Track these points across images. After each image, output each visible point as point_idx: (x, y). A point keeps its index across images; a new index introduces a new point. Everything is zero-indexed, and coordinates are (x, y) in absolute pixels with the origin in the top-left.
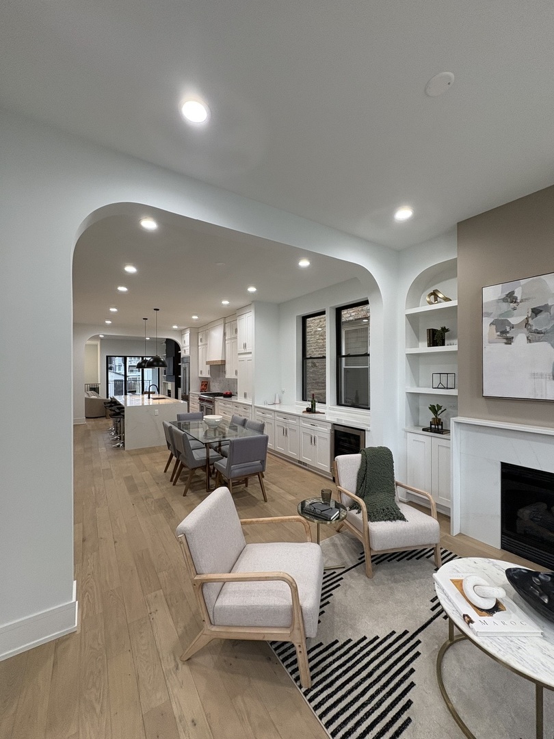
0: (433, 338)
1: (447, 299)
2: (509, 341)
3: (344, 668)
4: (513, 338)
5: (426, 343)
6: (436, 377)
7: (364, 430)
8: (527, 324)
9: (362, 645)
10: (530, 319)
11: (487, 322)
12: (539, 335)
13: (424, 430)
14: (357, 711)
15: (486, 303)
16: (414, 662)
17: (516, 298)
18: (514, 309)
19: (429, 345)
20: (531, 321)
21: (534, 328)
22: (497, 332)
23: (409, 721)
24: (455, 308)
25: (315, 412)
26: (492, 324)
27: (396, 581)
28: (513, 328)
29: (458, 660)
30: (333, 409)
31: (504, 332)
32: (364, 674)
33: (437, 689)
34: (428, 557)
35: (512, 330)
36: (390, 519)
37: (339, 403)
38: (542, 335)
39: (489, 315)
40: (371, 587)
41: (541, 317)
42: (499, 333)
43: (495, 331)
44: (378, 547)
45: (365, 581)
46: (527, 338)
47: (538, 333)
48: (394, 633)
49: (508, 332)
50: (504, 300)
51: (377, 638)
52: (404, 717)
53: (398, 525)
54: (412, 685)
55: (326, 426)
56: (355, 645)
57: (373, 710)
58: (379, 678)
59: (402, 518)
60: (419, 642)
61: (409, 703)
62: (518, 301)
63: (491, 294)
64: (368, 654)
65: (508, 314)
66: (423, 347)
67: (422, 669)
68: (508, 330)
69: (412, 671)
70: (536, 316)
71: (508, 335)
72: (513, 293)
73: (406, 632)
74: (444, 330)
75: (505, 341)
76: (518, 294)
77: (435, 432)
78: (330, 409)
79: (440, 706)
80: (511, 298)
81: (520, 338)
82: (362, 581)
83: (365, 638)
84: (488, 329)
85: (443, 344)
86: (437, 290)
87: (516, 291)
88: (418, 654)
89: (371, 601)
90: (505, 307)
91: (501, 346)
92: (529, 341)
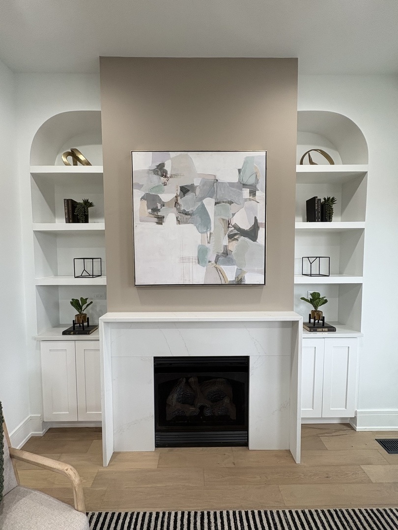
0: (73, 211)
1: (87, 163)
2: (160, 220)
4: (163, 217)
5: (63, 218)
6: (79, 263)
8: (176, 203)
10: (179, 198)
11: (138, 195)
12: (187, 216)
13: (64, 333)
15: (137, 172)
17: (166, 172)
18: (165, 184)
19: (68, 221)
20: (179, 201)
21: (182, 208)
22: (148, 208)
26: (143, 198)
28: (164, 206)
31: (155, 210)
35: (163, 208)
38: (189, 216)
39: (140, 187)
41: (189, 196)
42: (150, 210)
43: (146, 207)
46: (177, 218)
47: (186, 214)
49: (159, 210)
50: (155, 172)
62: (168, 176)
63: (142, 161)
65: (159, 188)
66: (61, 224)
68: (159, 208)
70: (184, 196)
71: (159, 214)
72: (162, 165)
74: (87, 204)
75: (156, 220)
76: (168, 168)
77: (79, 333)
80: (161, 170)
81: (171, 217)
84: (139, 206)
85: (87, 221)
86: (76, 150)
87: (166, 163)
90: (157, 180)
91: (152, 225)
92: (179, 222)
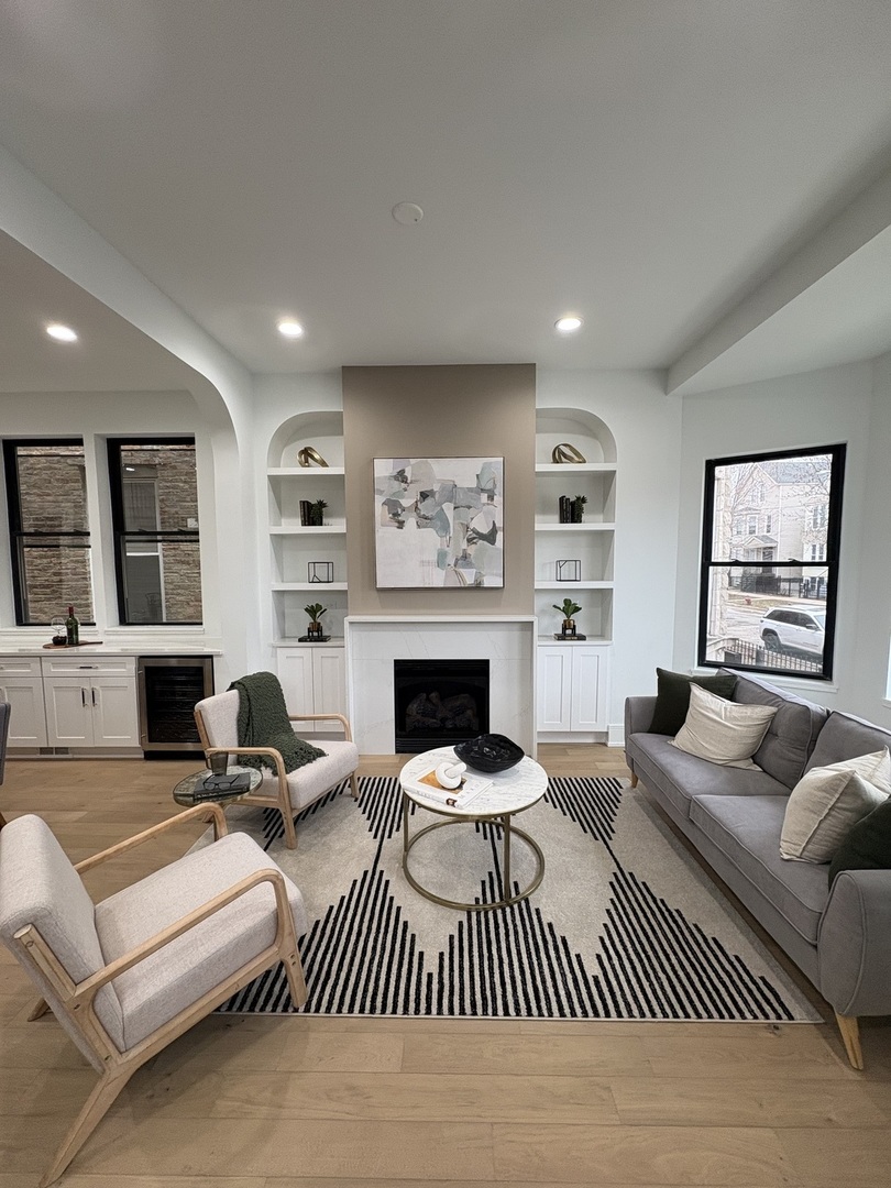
0: (309, 514)
1: (324, 464)
2: (401, 525)
3: (331, 950)
4: (404, 522)
5: (299, 521)
7: (211, 657)
8: (417, 508)
9: (333, 916)
10: (419, 503)
11: (379, 500)
12: (426, 520)
13: (300, 640)
14: (370, 971)
15: (379, 478)
16: (389, 891)
17: (406, 478)
18: (405, 490)
19: (304, 524)
20: (419, 506)
21: (422, 513)
22: (389, 513)
23: (413, 936)
24: (341, 477)
25: (78, 644)
26: (384, 503)
27: (325, 834)
28: (404, 511)
29: (419, 863)
30: (116, 633)
31: (396, 515)
32: (353, 938)
33: (418, 896)
34: (341, 793)
35: (404, 513)
36: (310, 761)
37: (123, 621)
38: (429, 521)
39: (381, 492)
40: (303, 857)
41: (429, 501)
42: (391, 515)
43: (387, 512)
44: (303, 801)
45: (290, 855)
46: (417, 522)
47: (426, 518)
48: (355, 881)
49: (399, 515)
50: (396, 478)
51: (343, 898)
52: (408, 938)
53: (320, 763)
54: (399, 909)
55: (123, 665)
56: (327, 922)
57: (382, 957)
58: (369, 928)
59: (321, 754)
60: (382, 872)
61: (405, 924)
62: (409, 481)
63: (384, 468)
64: (345, 918)
65: (400, 494)
66: (294, 526)
67: (399, 892)
68: (400, 513)
69: (392, 898)
70: (424, 501)
71: (400, 518)
72: (402, 472)
73: (366, 873)
74: (321, 505)
75: (397, 524)
76: (408, 474)
77: (315, 641)
78: (107, 633)
79: (428, 905)
80: (401, 476)
81: (411, 522)
82: (287, 858)
83: (332, 908)
84: (380, 510)
85: (321, 524)
86: (310, 448)
87: (407, 469)
88: (387, 882)
89: (313, 870)
90: (397, 486)
91: (393, 529)
92: (419, 526)
